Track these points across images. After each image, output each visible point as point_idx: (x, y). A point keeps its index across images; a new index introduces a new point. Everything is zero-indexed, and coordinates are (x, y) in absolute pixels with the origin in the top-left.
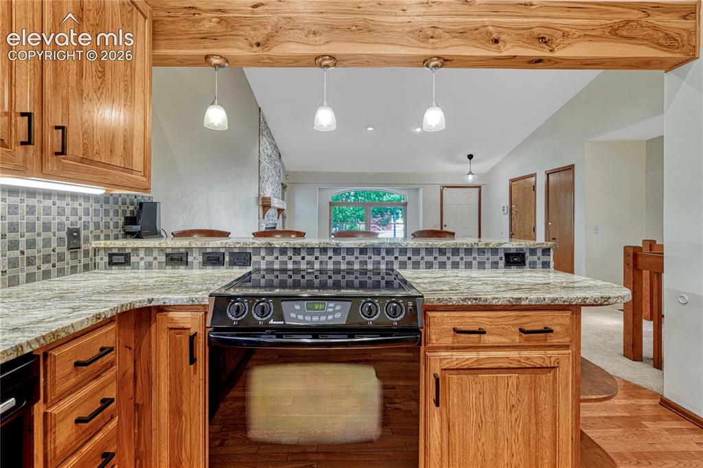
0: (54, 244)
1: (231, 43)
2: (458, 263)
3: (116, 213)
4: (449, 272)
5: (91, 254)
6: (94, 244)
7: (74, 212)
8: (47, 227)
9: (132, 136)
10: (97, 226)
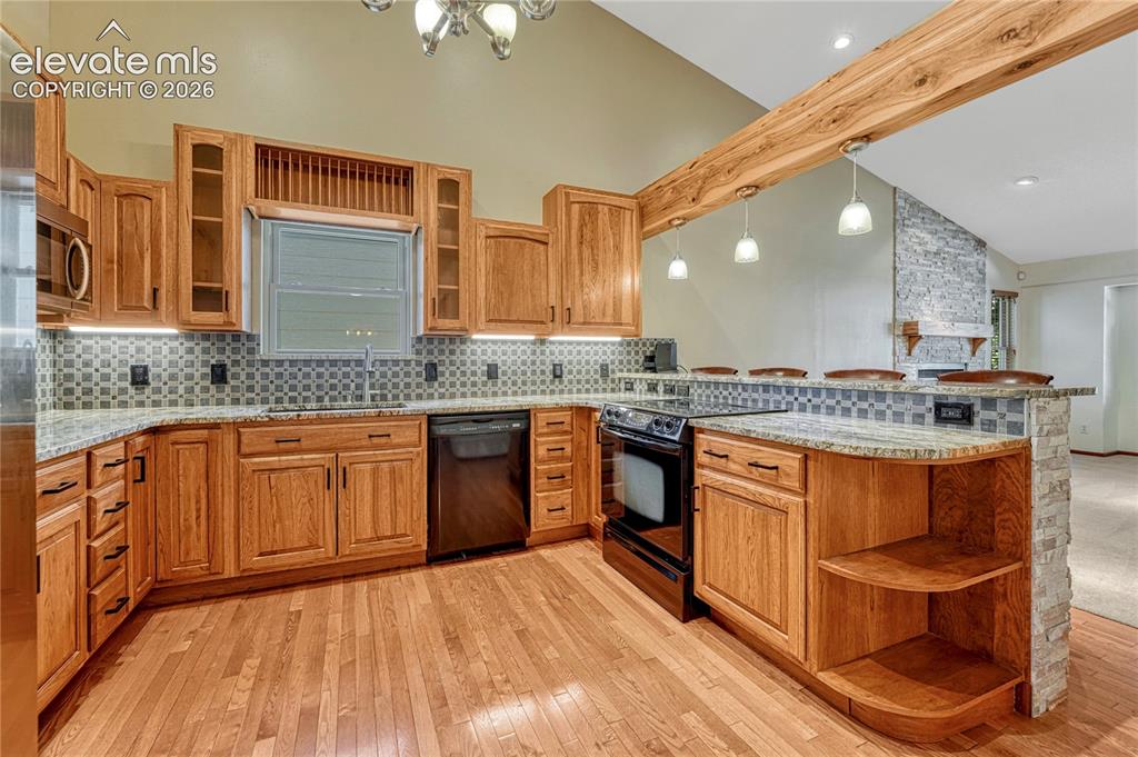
0: (592, 373)
1: (679, 206)
2: (849, 410)
3: (637, 353)
4: (823, 419)
5: (617, 381)
6: (619, 375)
7: (605, 353)
8: (588, 363)
9: (621, 300)
10: (621, 362)
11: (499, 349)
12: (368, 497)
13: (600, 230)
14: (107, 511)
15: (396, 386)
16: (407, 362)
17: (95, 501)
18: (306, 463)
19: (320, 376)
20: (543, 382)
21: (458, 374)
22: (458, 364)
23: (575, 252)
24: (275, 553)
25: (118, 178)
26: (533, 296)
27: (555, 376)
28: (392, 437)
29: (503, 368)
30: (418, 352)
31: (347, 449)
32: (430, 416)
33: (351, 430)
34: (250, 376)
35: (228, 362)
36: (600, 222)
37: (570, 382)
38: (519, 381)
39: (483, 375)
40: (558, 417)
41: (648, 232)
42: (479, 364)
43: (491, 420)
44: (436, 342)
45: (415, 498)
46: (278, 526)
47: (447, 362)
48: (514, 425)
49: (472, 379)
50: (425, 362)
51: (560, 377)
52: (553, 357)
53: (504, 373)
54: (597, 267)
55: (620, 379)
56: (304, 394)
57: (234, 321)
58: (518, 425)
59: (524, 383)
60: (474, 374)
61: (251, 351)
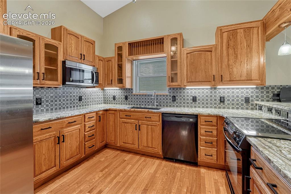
0: (240, 101)
1: (283, 16)
5: (254, 105)
6: (256, 102)
7: (247, 92)
8: (238, 97)
10: (257, 97)
11: (197, 91)
12: (146, 135)
13: (239, 40)
14: (89, 127)
15: (164, 102)
16: (167, 96)
17: (86, 125)
18: (132, 122)
19: (145, 99)
20: (215, 104)
21: (182, 100)
22: (182, 96)
23: (225, 52)
24: (126, 143)
25: (107, 58)
26: (205, 72)
27: (221, 102)
28: (151, 118)
29: (198, 98)
30: (170, 93)
31: (141, 120)
32: (162, 113)
33: (142, 115)
34: (132, 98)
35: (128, 95)
36: (238, 37)
37: (228, 104)
38: (205, 103)
39: (191, 100)
40: (210, 119)
41: (270, 35)
42: (190, 96)
43: (182, 117)
44: (175, 89)
45: (158, 138)
46: (126, 137)
47: (179, 95)
48: (190, 120)
49: (187, 101)
50: (172, 95)
51: (224, 102)
52: (220, 94)
53: (199, 100)
54: (237, 57)
55: (256, 104)
56: (142, 103)
57: (124, 86)
58: (192, 120)
59: (207, 104)
60: (188, 100)
61: (132, 92)
